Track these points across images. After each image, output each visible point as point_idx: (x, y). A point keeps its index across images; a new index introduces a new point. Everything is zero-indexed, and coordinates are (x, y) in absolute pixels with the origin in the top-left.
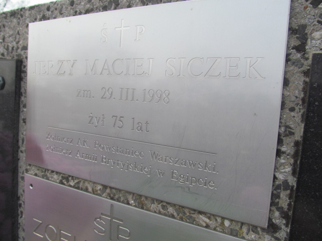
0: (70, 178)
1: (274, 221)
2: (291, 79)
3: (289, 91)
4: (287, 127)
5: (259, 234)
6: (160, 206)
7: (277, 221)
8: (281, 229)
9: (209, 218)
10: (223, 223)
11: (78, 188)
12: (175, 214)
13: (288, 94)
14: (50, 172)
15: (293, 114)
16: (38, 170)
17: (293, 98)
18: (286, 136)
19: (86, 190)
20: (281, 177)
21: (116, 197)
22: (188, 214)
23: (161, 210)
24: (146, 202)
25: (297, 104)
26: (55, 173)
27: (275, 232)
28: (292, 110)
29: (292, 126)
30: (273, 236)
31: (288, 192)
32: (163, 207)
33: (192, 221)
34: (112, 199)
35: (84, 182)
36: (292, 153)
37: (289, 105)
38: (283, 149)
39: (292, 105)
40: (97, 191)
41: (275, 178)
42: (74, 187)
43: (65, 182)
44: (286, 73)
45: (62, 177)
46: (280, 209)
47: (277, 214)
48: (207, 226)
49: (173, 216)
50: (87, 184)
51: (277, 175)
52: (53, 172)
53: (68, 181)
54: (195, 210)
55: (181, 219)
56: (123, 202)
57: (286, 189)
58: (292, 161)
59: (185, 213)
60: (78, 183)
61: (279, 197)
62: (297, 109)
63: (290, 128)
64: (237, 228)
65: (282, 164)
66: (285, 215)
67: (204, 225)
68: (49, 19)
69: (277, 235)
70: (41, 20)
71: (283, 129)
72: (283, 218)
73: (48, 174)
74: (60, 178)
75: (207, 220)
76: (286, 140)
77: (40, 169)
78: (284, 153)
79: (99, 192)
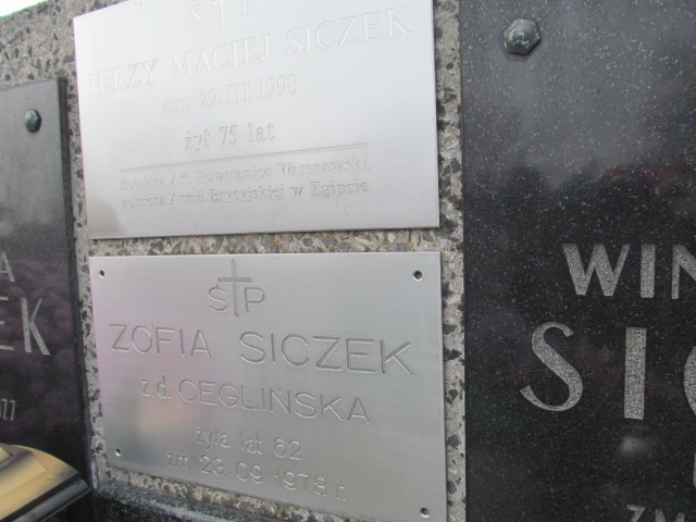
0: (165, 243)
1: (448, 217)
2: (444, 28)
3: (443, 44)
4: (447, 90)
5: (432, 241)
6: (301, 241)
7: (452, 216)
8: (457, 225)
9: (368, 238)
10: (386, 239)
11: (179, 253)
12: (323, 247)
13: (443, 47)
14: (130, 243)
15: (451, 71)
16: (111, 246)
17: (449, 52)
18: (447, 101)
19: (192, 252)
20: (447, 156)
21: (238, 248)
22: (340, 241)
23: (304, 247)
24: (282, 243)
25: (455, 58)
26: (139, 241)
27: (451, 231)
28: (450, 66)
29: (452, 87)
30: (449, 238)
31: (460, 173)
32: (306, 242)
33: (347, 248)
34: (232, 252)
35: (187, 242)
36: (457, 122)
37: (445, 61)
38: (446, 119)
39: (449, 61)
40: (208, 249)
41: (440, 159)
42: (172, 253)
43: (158, 252)
44: (435, 21)
45: (152, 245)
46: (453, 199)
47: (450, 206)
48: (367, 250)
49: (320, 250)
50: (192, 243)
51: (443, 154)
52: (136, 240)
53: (161, 247)
54: (348, 232)
55: (332, 251)
56: (249, 252)
57: (456, 171)
58: (458, 132)
59: (335, 241)
60: (178, 246)
61: (449, 183)
62: (455, 64)
63: (451, 90)
64: (405, 241)
65: (448, 139)
66: (459, 206)
67: (363, 249)
68: (105, 6)
69: (454, 235)
70: (92, 10)
71: (442, 93)
72: (458, 209)
73: (128, 248)
74: (149, 247)
75: (366, 242)
76: (448, 107)
77: (114, 243)
78: (448, 123)
79: (212, 249)
